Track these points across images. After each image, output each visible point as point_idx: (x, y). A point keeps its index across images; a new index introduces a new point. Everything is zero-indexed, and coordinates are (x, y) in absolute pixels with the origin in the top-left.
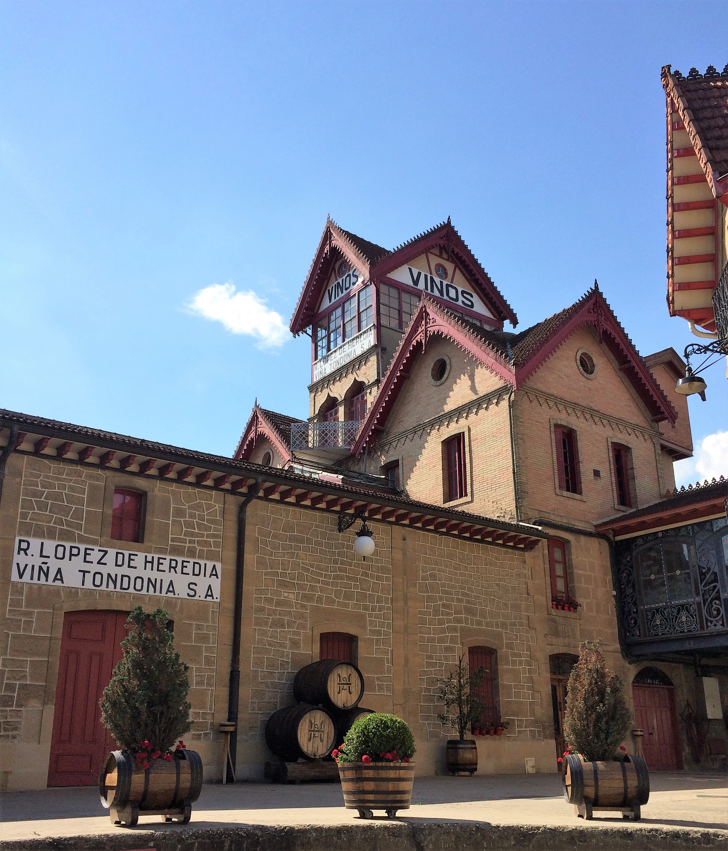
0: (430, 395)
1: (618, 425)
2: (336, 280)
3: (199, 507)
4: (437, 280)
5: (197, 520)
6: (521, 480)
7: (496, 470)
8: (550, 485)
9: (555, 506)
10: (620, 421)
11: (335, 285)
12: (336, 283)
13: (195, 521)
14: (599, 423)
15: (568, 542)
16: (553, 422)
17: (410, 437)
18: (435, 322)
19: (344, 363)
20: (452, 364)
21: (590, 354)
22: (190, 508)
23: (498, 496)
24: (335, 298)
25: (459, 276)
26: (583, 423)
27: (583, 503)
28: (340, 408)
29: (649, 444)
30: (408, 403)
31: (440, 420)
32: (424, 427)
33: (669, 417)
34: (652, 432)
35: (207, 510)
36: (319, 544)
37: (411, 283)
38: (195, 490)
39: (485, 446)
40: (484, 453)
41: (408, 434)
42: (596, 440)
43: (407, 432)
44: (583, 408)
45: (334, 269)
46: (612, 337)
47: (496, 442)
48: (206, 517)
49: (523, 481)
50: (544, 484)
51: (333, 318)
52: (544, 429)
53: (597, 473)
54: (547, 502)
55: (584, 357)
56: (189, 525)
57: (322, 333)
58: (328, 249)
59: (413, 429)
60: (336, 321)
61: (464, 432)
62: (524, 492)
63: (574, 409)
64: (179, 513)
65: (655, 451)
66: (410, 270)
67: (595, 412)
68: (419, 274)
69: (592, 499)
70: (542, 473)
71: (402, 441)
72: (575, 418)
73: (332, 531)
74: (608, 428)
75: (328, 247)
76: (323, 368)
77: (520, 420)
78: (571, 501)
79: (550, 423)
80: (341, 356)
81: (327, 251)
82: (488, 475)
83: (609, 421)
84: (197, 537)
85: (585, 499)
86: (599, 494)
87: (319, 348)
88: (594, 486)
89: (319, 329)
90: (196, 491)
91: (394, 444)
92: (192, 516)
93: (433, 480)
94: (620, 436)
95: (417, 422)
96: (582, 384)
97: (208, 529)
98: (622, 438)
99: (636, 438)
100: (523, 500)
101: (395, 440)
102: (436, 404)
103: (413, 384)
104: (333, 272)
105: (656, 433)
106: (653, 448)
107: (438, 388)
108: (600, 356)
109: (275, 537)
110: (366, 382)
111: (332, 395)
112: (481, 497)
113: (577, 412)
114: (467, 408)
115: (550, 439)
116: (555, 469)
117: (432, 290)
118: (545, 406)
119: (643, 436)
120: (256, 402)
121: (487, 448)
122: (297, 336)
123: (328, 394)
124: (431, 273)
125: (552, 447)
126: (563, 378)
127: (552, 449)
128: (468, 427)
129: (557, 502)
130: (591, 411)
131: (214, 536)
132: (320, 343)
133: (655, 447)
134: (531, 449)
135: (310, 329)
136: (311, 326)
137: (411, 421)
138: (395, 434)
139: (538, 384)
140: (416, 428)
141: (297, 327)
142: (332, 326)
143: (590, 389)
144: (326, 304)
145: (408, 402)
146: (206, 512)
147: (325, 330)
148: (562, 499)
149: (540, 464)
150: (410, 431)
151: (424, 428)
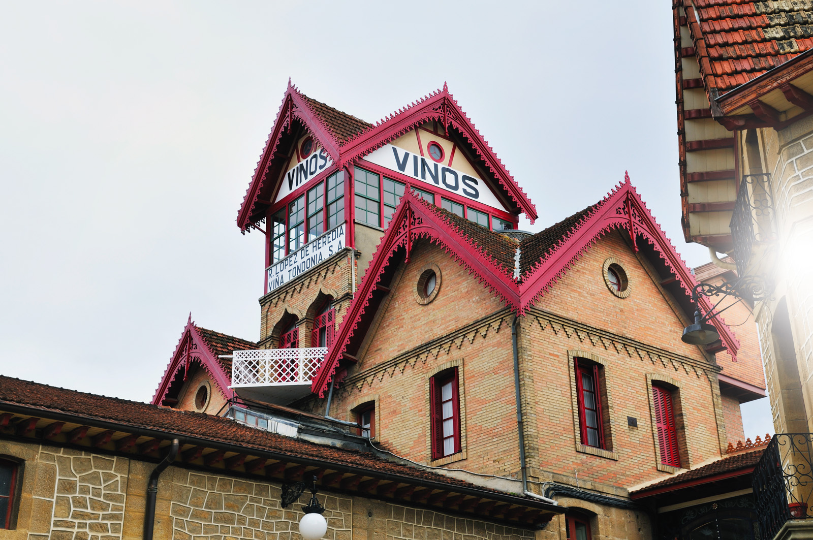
0: (416, 316)
1: (661, 357)
2: (299, 161)
3: (95, 478)
4: (430, 163)
5: (91, 496)
6: (529, 433)
7: (498, 418)
8: (568, 439)
9: (575, 466)
10: (663, 352)
11: (298, 167)
12: (298, 165)
13: (88, 497)
14: (635, 354)
15: (594, 515)
16: (573, 354)
17: (390, 370)
18: (422, 223)
19: (306, 270)
20: (443, 278)
21: (621, 265)
22: (83, 479)
23: (500, 454)
24: (297, 185)
25: (459, 157)
26: (613, 355)
27: (613, 462)
28: (300, 329)
29: (703, 381)
30: (388, 326)
31: (428, 349)
32: (407, 358)
33: (727, 346)
34: (708, 366)
35: (105, 481)
36: (255, 524)
37: (395, 168)
38: (90, 456)
39: (484, 386)
40: (483, 395)
41: (387, 367)
42: (631, 378)
43: (386, 364)
44: (612, 336)
45: (296, 147)
46: (650, 243)
47: (497, 381)
48: (103, 492)
49: (532, 433)
50: (561, 437)
51: (294, 209)
52: (560, 365)
53: (632, 422)
54: (564, 461)
55: (614, 269)
56: (80, 503)
57: (279, 228)
58: (289, 122)
59: (394, 361)
60: (297, 214)
61: (458, 367)
62: (534, 449)
63: (600, 337)
64: (68, 487)
65: (712, 391)
66: (395, 150)
67: (628, 341)
68: (407, 155)
69: (626, 456)
70: (559, 422)
71: (380, 375)
72: (603, 349)
73: (272, 505)
74: (647, 360)
75: (288, 119)
76: (280, 275)
77: (529, 353)
78: (597, 460)
79: (568, 355)
80: (303, 260)
81: (288, 124)
82: (488, 424)
83: (648, 352)
84: (90, 519)
85: (616, 457)
86: (636, 450)
87: (275, 249)
88: (629, 440)
89: (276, 224)
90: (91, 458)
91: (369, 380)
92: (84, 490)
93: (419, 430)
94: (663, 371)
95: (399, 351)
96: (611, 303)
97: (104, 507)
98: (667, 374)
99: (686, 375)
100: (532, 459)
101: (370, 374)
102: (423, 328)
103: (394, 301)
104: (295, 152)
105: (712, 367)
106: (709, 387)
107: (425, 308)
108: (635, 267)
109: (195, 516)
110: (335, 296)
111: (290, 311)
112: (479, 454)
113: (605, 341)
114: (462, 334)
115: (568, 377)
116: (575, 417)
117: (424, 177)
118: (561, 333)
119: (695, 372)
120: (190, 318)
121: (486, 388)
122: (246, 232)
123: (286, 309)
124: (422, 154)
125: (571, 387)
126: (585, 297)
127: (571, 390)
128: (463, 359)
129: (578, 462)
130: (624, 339)
131: (112, 517)
132: (276, 242)
133: (711, 386)
134: (543, 390)
135: (264, 223)
136: (265, 219)
137: (391, 349)
138: (371, 365)
139: (552, 306)
140: (398, 359)
141: (247, 221)
142: (293, 220)
143: (622, 311)
144: (285, 191)
145: (387, 324)
146: (103, 485)
147: (284, 223)
148: (584, 457)
149: (555, 410)
150: (389, 363)
151: (407, 360)
